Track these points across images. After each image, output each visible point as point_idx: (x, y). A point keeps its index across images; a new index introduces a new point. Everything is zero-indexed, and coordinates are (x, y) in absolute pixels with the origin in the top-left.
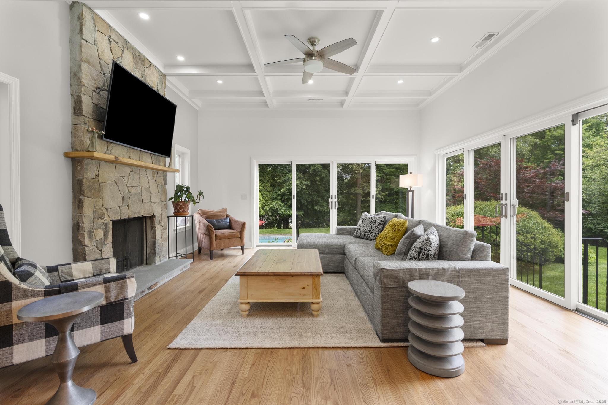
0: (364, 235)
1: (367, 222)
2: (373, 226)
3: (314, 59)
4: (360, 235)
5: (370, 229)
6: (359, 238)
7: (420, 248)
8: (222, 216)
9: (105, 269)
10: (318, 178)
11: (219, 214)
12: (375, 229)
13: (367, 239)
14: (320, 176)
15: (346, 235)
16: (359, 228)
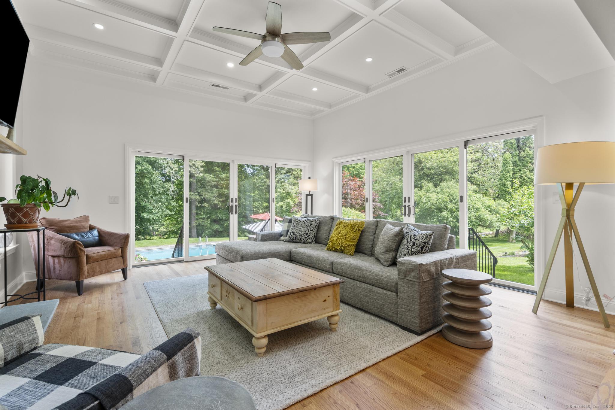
0: (301, 239)
1: (302, 225)
2: (309, 229)
3: (276, 40)
4: (296, 239)
5: (307, 232)
6: (293, 242)
7: (424, 243)
8: (84, 227)
9: (30, 341)
10: (147, 181)
11: (78, 224)
12: (312, 231)
13: (304, 243)
14: (149, 178)
15: (271, 240)
16: (292, 232)
